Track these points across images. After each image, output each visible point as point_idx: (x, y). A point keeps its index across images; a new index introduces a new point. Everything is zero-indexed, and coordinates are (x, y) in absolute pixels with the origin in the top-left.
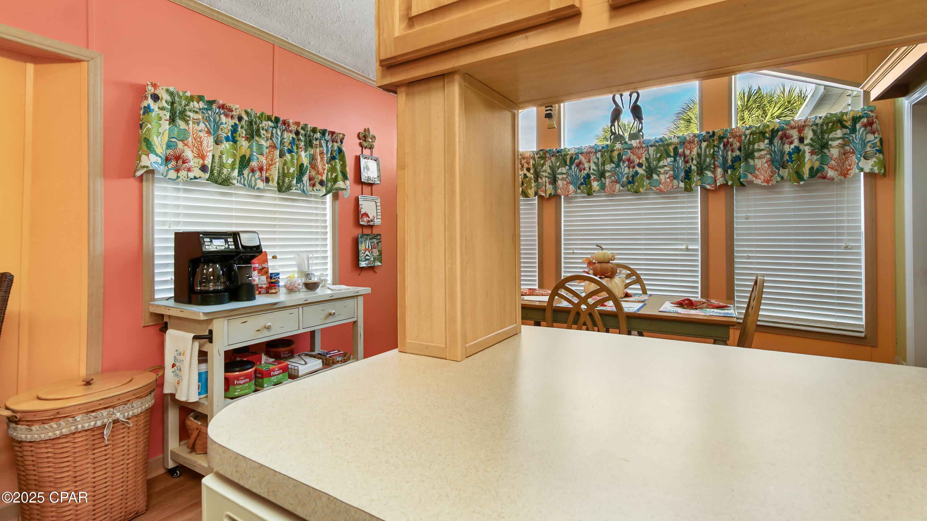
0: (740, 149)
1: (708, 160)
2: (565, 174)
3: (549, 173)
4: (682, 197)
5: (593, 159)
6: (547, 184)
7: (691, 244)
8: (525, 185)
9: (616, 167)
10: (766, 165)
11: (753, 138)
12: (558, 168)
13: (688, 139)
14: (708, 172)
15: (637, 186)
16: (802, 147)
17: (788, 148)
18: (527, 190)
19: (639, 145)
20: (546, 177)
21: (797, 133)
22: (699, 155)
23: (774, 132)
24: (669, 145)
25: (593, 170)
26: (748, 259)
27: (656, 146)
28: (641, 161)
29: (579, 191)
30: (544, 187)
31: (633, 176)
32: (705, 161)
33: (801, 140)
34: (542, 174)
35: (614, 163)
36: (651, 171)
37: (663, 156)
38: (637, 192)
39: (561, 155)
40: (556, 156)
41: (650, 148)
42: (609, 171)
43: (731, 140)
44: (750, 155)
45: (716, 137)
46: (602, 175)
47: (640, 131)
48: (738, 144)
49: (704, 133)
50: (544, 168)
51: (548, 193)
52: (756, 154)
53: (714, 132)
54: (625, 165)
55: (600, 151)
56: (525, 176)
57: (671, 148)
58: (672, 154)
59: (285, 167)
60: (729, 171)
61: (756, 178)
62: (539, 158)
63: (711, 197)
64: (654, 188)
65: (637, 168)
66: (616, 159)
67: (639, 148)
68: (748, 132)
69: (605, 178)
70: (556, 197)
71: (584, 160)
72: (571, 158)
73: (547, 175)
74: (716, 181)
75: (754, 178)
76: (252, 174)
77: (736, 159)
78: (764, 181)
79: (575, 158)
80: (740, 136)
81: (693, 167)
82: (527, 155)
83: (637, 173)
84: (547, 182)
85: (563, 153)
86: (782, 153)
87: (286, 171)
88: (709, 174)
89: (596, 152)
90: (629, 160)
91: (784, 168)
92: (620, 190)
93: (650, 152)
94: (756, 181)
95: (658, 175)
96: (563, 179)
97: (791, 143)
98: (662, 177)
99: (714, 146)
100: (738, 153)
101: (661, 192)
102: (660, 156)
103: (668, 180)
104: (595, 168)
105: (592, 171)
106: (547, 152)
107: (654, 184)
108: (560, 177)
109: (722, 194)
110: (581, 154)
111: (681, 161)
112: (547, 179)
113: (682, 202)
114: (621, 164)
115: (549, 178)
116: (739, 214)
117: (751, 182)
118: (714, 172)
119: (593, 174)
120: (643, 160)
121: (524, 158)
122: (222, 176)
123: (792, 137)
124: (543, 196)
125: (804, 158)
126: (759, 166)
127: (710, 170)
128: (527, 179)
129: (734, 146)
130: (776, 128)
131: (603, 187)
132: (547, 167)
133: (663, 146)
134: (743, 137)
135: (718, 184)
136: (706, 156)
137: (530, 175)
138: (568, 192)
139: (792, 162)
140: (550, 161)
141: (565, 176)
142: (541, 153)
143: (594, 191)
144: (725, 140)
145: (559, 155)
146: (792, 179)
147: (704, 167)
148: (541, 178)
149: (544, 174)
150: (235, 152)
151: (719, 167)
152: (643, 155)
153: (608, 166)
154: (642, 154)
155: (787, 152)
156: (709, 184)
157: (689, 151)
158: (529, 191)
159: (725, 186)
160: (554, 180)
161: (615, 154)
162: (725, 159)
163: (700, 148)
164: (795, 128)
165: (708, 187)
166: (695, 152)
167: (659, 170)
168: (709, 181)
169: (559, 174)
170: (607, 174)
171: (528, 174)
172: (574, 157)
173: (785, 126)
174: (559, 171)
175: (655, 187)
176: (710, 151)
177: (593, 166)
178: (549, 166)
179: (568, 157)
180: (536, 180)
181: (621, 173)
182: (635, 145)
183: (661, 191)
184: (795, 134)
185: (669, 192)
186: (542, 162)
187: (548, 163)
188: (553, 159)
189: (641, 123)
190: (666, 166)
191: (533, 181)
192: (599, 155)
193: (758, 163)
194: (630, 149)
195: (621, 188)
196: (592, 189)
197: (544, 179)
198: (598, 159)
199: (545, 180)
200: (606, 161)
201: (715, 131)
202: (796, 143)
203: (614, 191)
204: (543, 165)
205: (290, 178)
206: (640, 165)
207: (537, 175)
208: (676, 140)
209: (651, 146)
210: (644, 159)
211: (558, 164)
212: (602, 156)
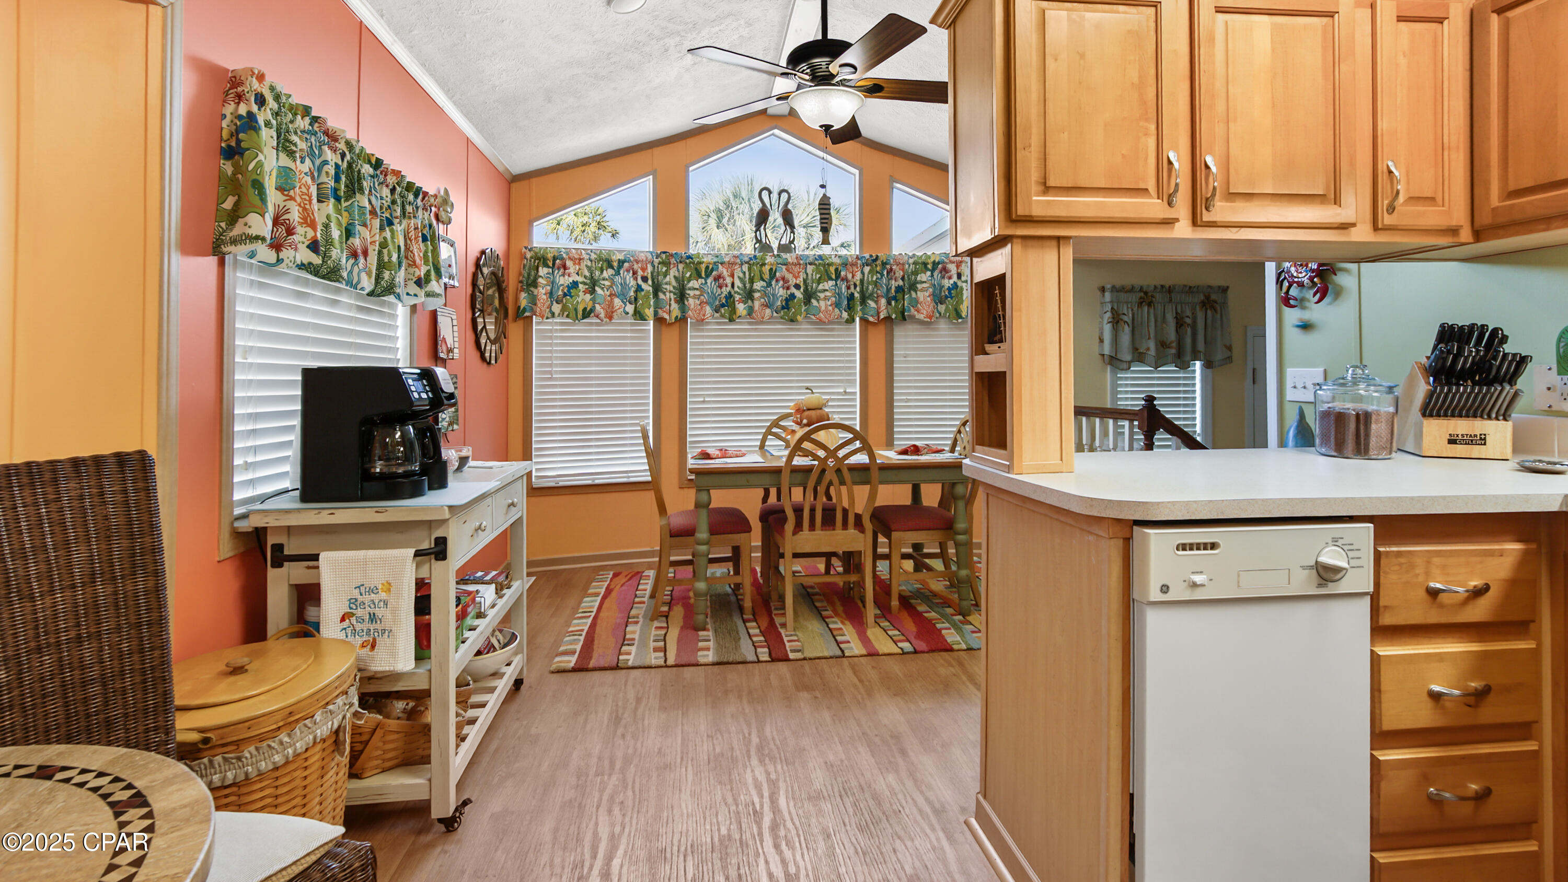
0: (903, 279)
1: (870, 287)
2: (697, 289)
3: (674, 287)
4: (839, 330)
5: (738, 273)
6: (673, 302)
7: (850, 387)
8: (641, 302)
9: (767, 286)
10: (929, 299)
11: (916, 268)
12: (689, 280)
13: (850, 260)
14: (870, 302)
15: (793, 313)
16: (959, 283)
17: (947, 283)
18: (643, 309)
19: (796, 261)
20: (670, 292)
21: (955, 268)
22: (862, 281)
23: (935, 264)
24: (830, 265)
25: (738, 287)
26: (906, 402)
27: (815, 264)
28: (798, 282)
29: (717, 315)
30: (668, 307)
31: (787, 300)
32: (867, 289)
33: (959, 276)
34: (665, 286)
35: (764, 280)
36: (809, 296)
37: (823, 278)
38: (793, 321)
39: (693, 263)
40: (686, 263)
41: (808, 266)
42: (759, 291)
43: (894, 267)
44: (913, 287)
45: (879, 262)
46: (749, 295)
47: (792, 242)
48: (902, 273)
49: (867, 256)
50: (668, 279)
51: (674, 315)
52: (919, 286)
53: (877, 256)
54: (780, 285)
55: (746, 263)
56: (639, 289)
57: (832, 269)
58: (834, 277)
59: (385, 251)
60: (893, 303)
61: (918, 312)
62: (659, 263)
63: (871, 330)
64: (813, 317)
65: (793, 290)
66: (767, 276)
67: (796, 265)
68: (911, 261)
69: (752, 300)
70: (682, 320)
71: (725, 273)
72: (707, 267)
73: (672, 289)
74: (878, 313)
75: (916, 313)
76: (353, 261)
77: (899, 289)
78: (927, 317)
79: (713, 268)
80: (903, 264)
81: (857, 295)
82: (642, 257)
83: (793, 296)
84: (673, 299)
85: (696, 260)
86: (942, 287)
87: (386, 259)
88: (872, 304)
89: (742, 264)
90: (783, 279)
91: (941, 304)
92: (772, 317)
93: (808, 272)
94: (918, 316)
95: (818, 301)
96: (694, 297)
97: (950, 278)
98: (822, 303)
99: (877, 272)
100: (901, 283)
101: (821, 322)
102: (820, 278)
103: (830, 308)
104: (741, 285)
105: (736, 289)
106: (672, 255)
107: (814, 312)
108: (691, 293)
109: (882, 329)
110: (722, 264)
111: (844, 286)
112: (672, 294)
113: (839, 336)
114: (773, 283)
115: (675, 294)
116: (899, 351)
117: (913, 317)
118: (876, 302)
119: (739, 294)
120: (800, 281)
121: (637, 262)
122: (329, 262)
123: (951, 271)
124: (666, 319)
125: (962, 294)
126: (921, 299)
127: (873, 300)
128: (643, 293)
129: (897, 275)
130: (937, 261)
131: (751, 311)
132: (670, 278)
133: (824, 265)
134: (907, 266)
135: (882, 317)
136: (869, 283)
137: (647, 287)
138: (704, 315)
139: (952, 298)
140: (676, 268)
141: (697, 293)
142: (664, 256)
143: (740, 316)
144: (888, 267)
145: (690, 263)
146: (951, 316)
147: (867, 295)
148: (664, 293)
149: (668, 287)
150: (340, 217)
151: (882, 297)
152: (801, 274)
153: (758, 283)
154: (799, 272)
155: (946, 287)
156: (872, 316)
157: (851, 275)
158: (647, 311)
159: (888, 319)
160: (681, 297)
161: (766, 269)
162: (889, 290)
163: (863, 273)
164: (954, 263)
165: (871, 319)
166: (858, 276)
167: (819, 294)
168: (871, 313)
169: (690, 289)
170: (757, 295)
171: (644, 286)
172: (711, 267)
173: (946, 260)
174: (691, 285)
175: (814, 315)
176: (872, 277)
177: (738, 283)
178: (675, 277)
179: (703, 266)
180: (656, 295)
181: (773, 295)
182: (790, 260)
183: (821, 320)
184: (952, 268)
185: (830, 322)
186: (664, 269)
187: (673, 272)
188: (681, 266)
189: (793, 232)
190: (827, 290)
191: (652, 296)
192: (745, 268)
193: (920, 295)
194: (785, 265)
195: (775, 314)
196: (735, 313)
197: (668, 294)
198: (744, 273)
199: (668, 296)
200: (756, 277)
201: (879, 255)
202: (955, 278)
203: (763, 318)
204: (666, 274)
205: (393, 272)
206: (797, 287)
207: (657, 289)
208: (837, 261)
209: (810, 264)
210: (802, 280)
211: (688, 275)
212: (749, 269)
